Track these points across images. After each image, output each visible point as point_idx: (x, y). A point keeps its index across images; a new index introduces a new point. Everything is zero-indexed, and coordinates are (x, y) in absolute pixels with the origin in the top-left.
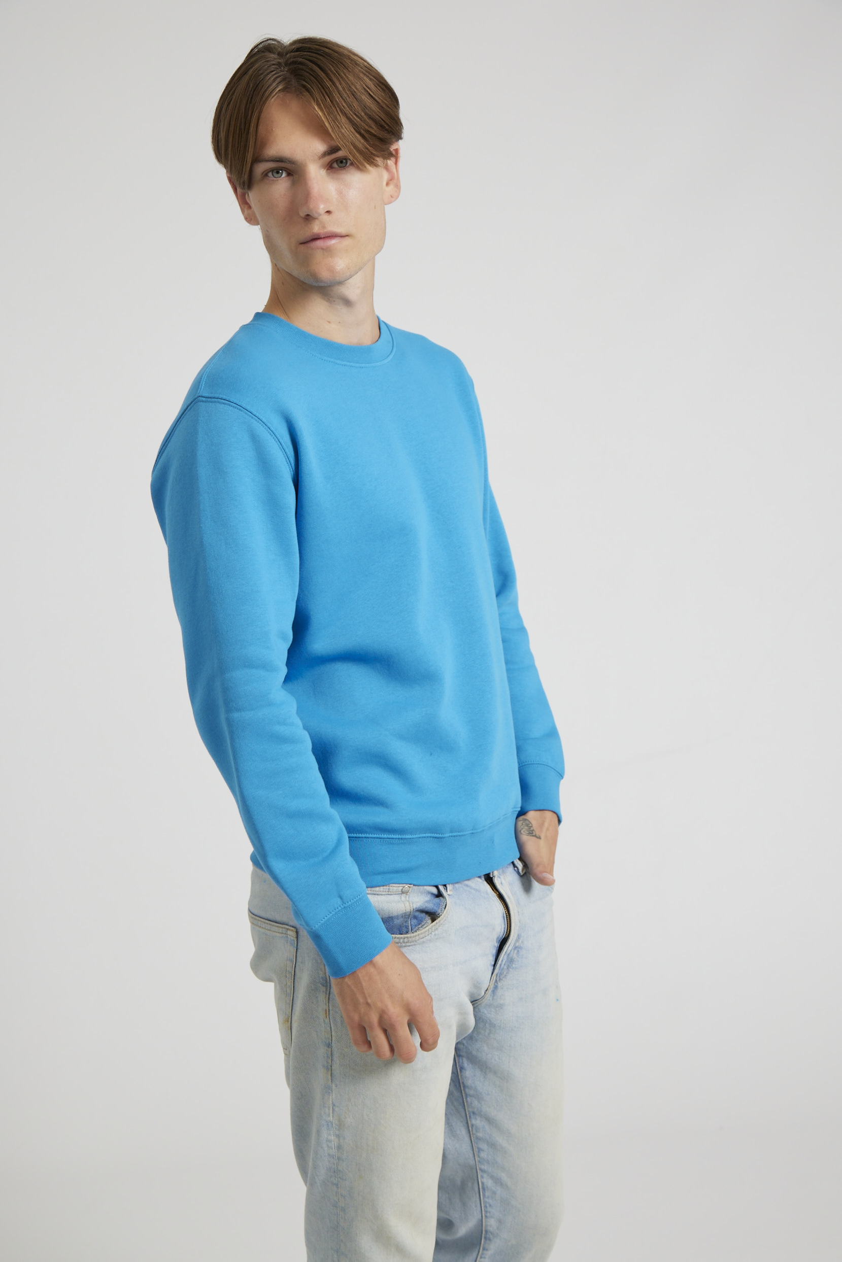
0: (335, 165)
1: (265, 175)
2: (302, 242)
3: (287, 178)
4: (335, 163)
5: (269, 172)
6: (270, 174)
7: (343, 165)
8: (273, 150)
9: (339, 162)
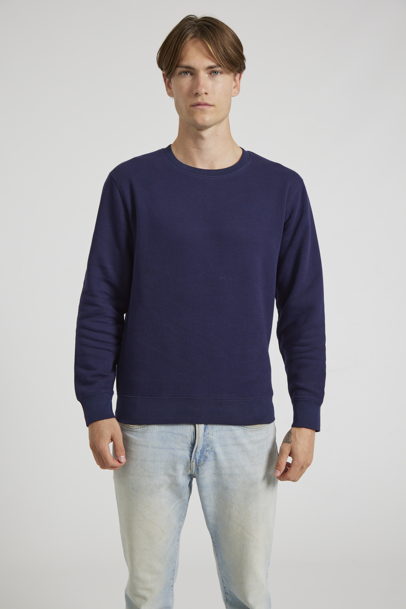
0: (212, 74)
1: (180, 73)
2: (192, 105)
3: (190, 76)
4: (213, 73)
5: (182, 73)
6: (183, 74)
7: (216, 74)
8: (185, 63)
9: (214, 72)
